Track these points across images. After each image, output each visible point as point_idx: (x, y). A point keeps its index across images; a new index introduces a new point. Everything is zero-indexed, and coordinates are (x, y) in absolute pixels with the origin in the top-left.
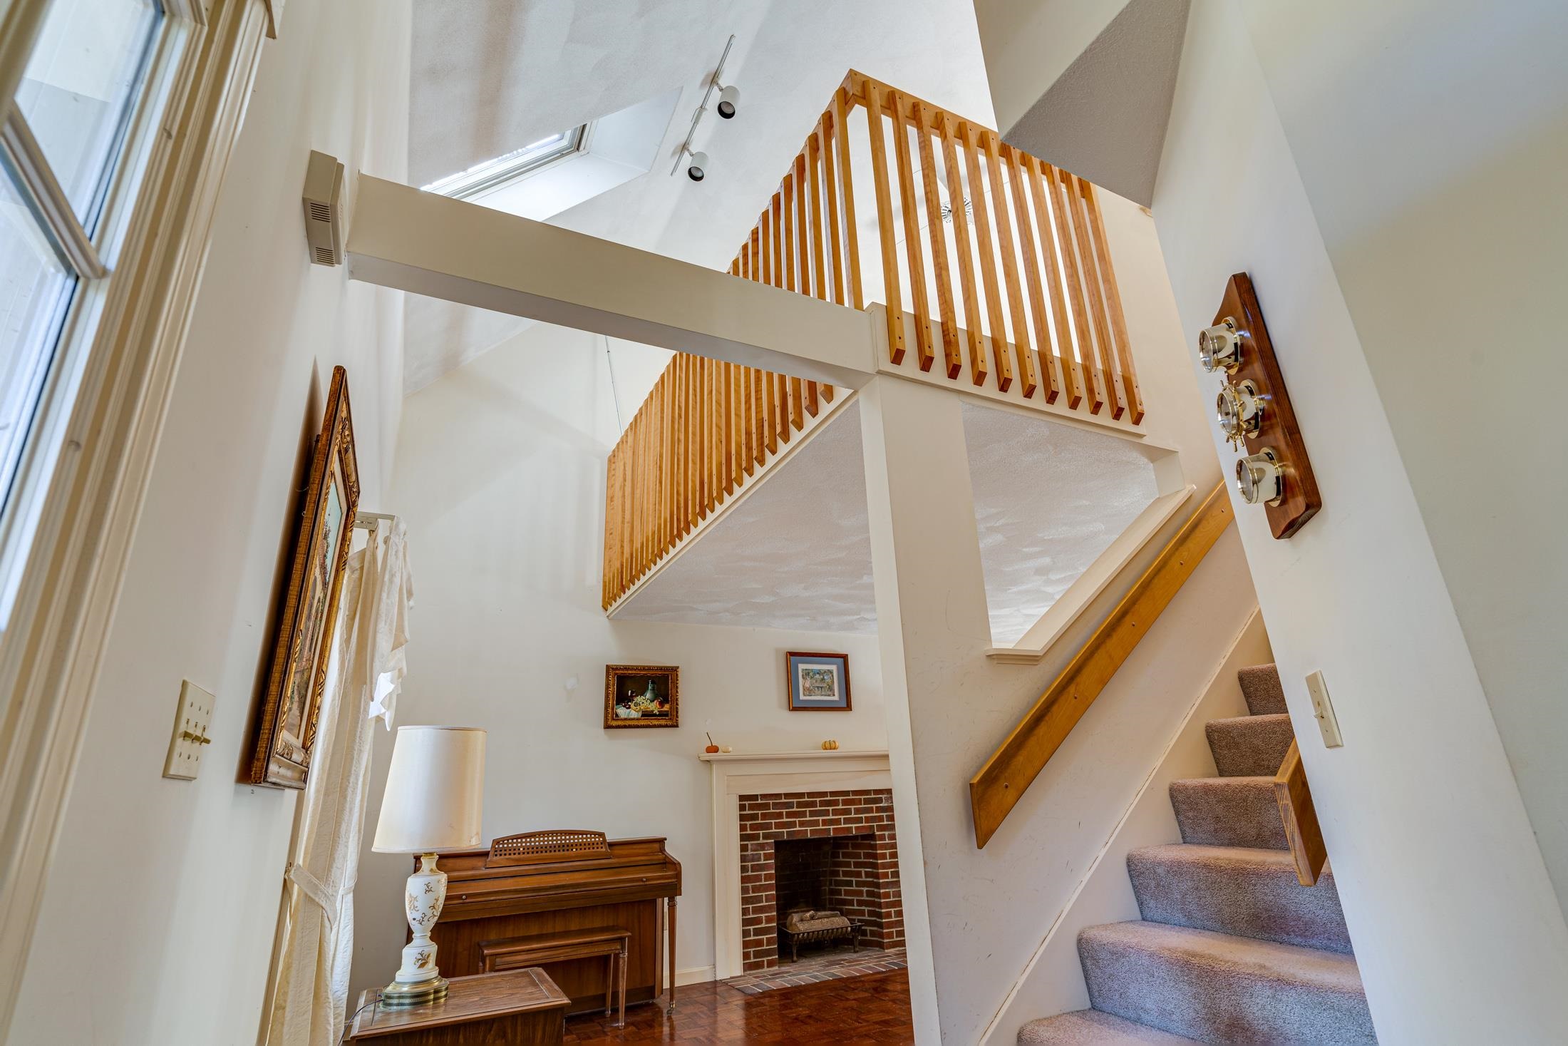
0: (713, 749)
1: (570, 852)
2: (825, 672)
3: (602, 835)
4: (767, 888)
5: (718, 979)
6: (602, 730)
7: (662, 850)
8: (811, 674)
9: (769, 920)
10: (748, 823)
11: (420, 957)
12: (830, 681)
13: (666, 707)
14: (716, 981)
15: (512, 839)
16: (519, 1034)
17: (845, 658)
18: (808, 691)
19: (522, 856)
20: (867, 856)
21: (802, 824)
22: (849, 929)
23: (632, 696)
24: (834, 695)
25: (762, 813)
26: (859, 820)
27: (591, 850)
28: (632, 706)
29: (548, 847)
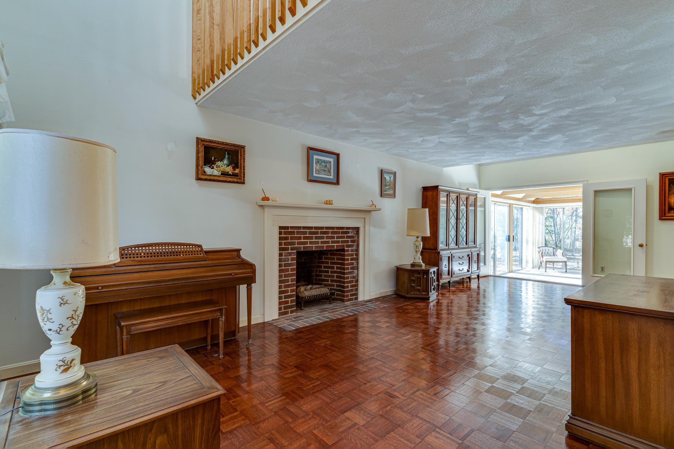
0: (266, 199)
1: (178, 257)
2: (327, 162)
3: (200, 246)
4: (292, 275)
5: (266, 321)
6: (194, 181)
7: (239, 256)
8: (320, 162)
9: (292, 291)
10: (283, 241)
11: (62, 363)
12: (329, 167)
13: (237, 171)
14: (264, 323)
15: (135, 248)
16: (180, 426)
17: (338, 155)
18: (318, 172)
19: (143, 258)
20: (338, 259)
21: (311, 243)
22: (329, 294)
23: (214, 161)
24: (331, 175)
25: (290, 237)
26: (338, 242)
27: (193, 255)
28: (215, 167)
29: (163, 253)
